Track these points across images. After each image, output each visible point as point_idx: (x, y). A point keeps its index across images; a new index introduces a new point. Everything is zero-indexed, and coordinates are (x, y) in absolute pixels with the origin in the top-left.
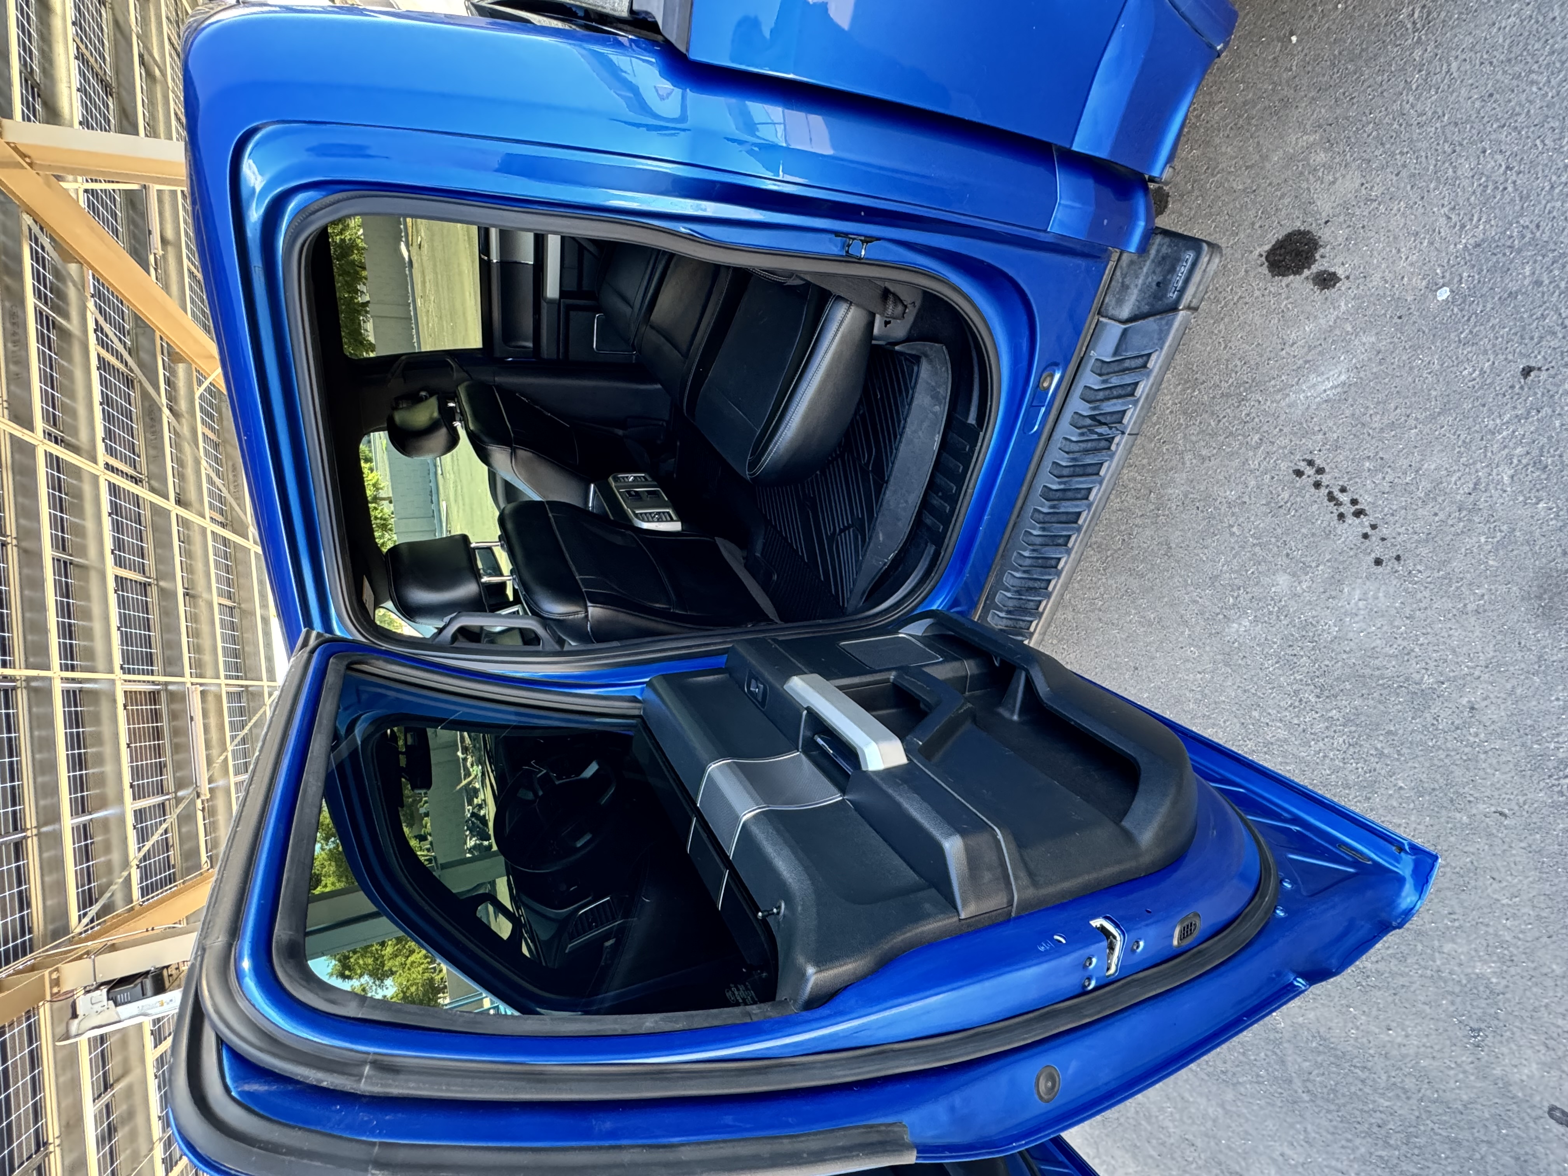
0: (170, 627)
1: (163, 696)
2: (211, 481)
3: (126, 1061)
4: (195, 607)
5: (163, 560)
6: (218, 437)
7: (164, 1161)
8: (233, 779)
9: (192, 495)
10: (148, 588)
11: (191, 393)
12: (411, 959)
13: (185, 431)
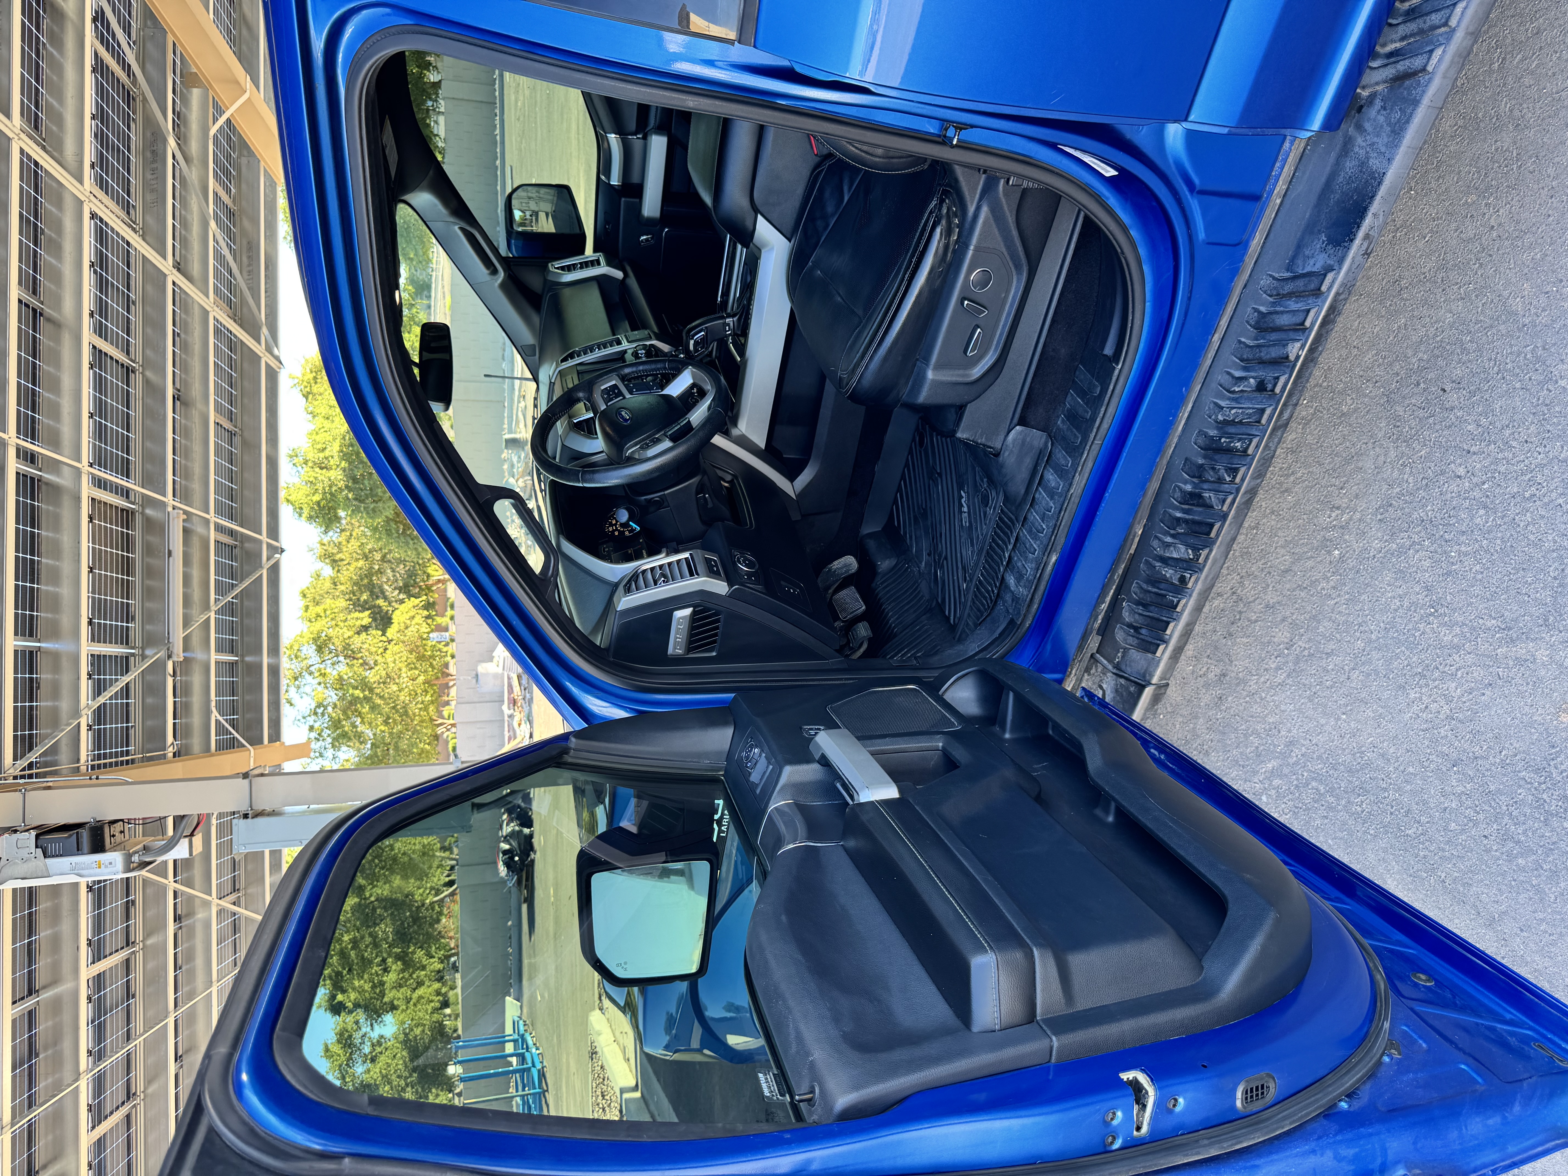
0: (155, 436)
1: (138, 518)
2: (219, 257)
3: (56, 967)
4: (186, 417)
5: (154, 344)
6: (234, 202)
7: (90, 1108)
8: (214, 657)
9: (195, 269)
10: (132, 376)
11: (205, 130)
12: (420, 991)
13: (193, 175)
